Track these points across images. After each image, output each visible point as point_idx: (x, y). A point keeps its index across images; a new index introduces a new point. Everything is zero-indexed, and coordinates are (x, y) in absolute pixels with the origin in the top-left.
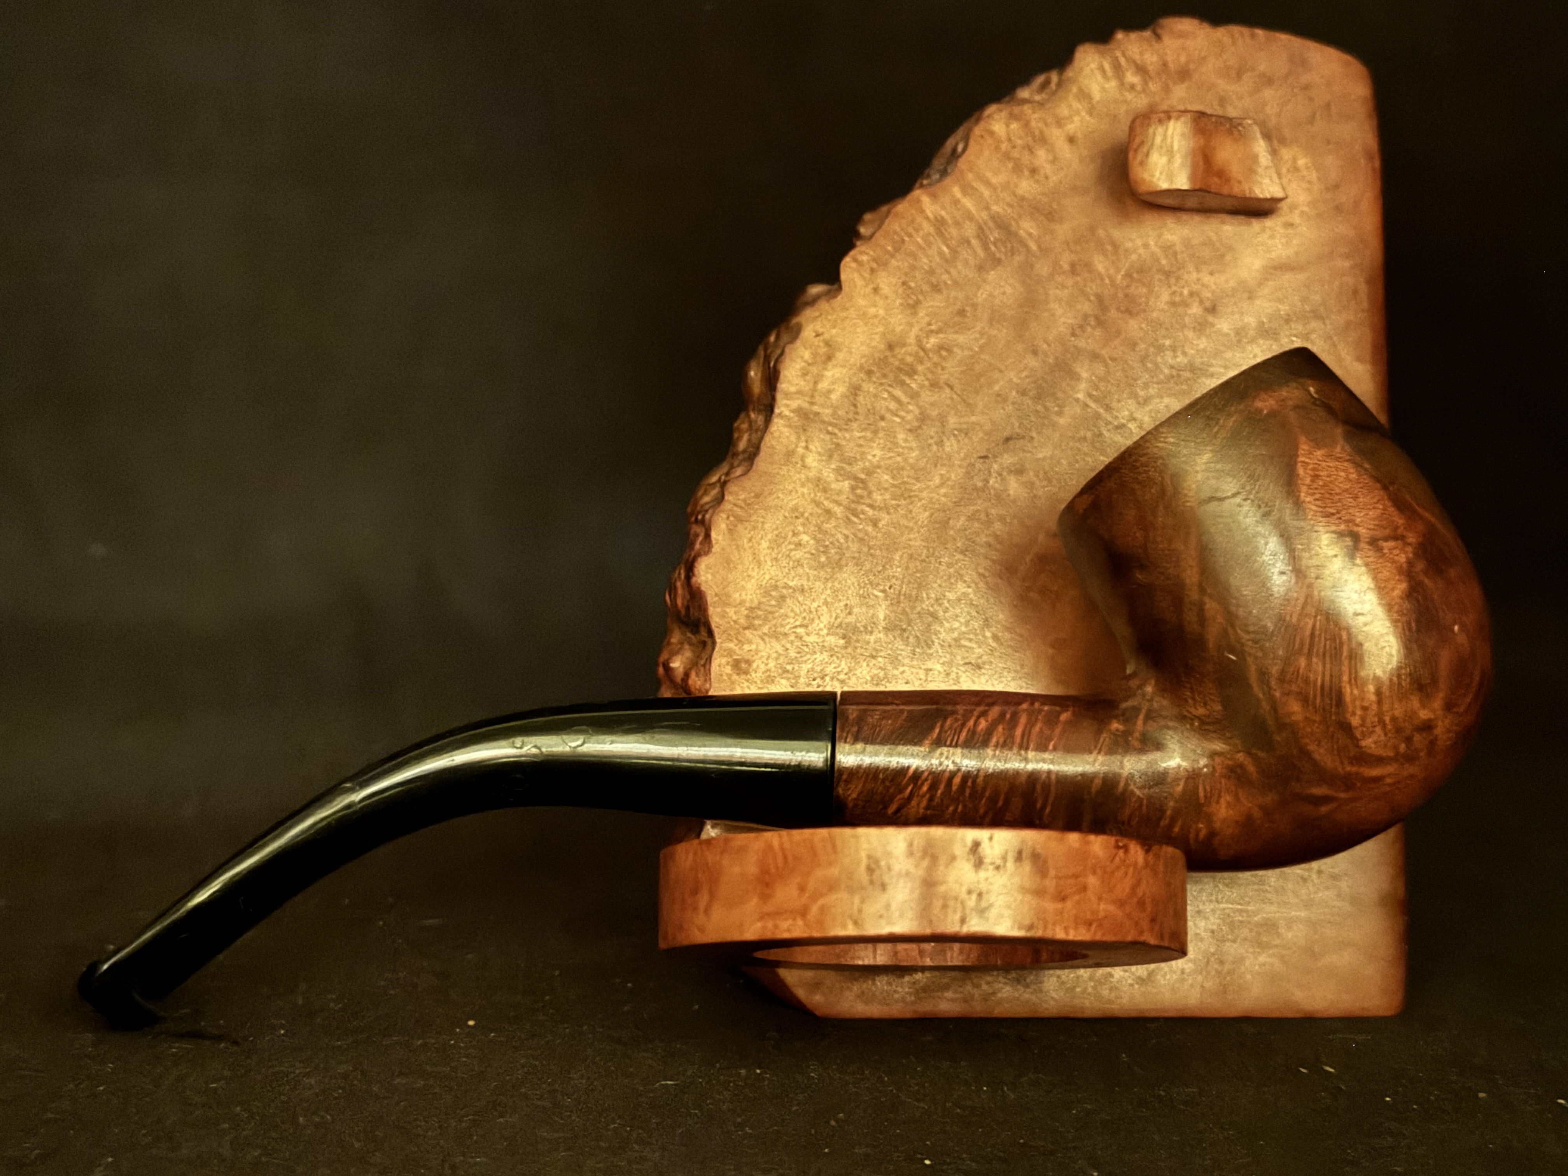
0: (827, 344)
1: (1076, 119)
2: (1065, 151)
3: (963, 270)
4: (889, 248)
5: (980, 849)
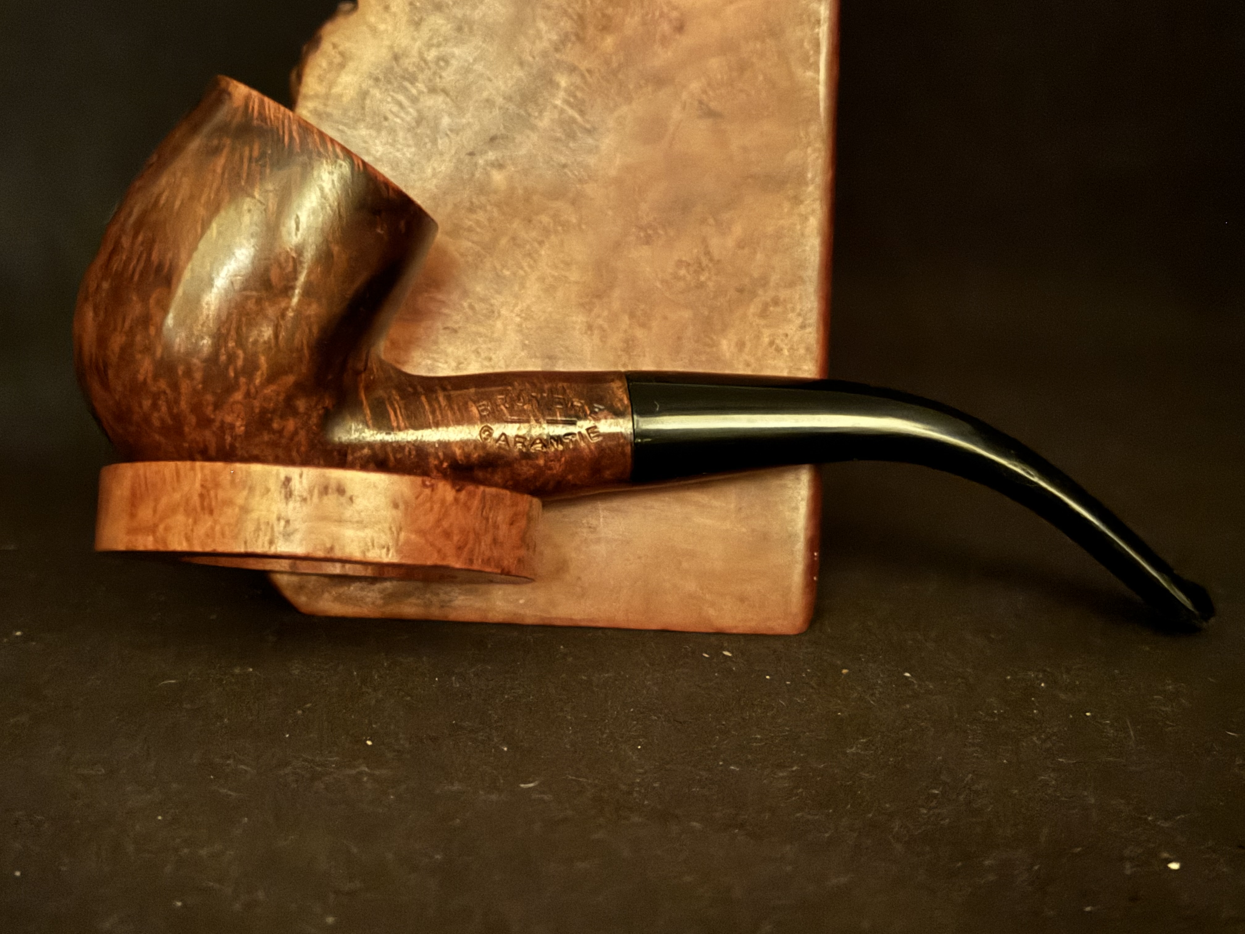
0: (342, 54)
5: (292, 484)
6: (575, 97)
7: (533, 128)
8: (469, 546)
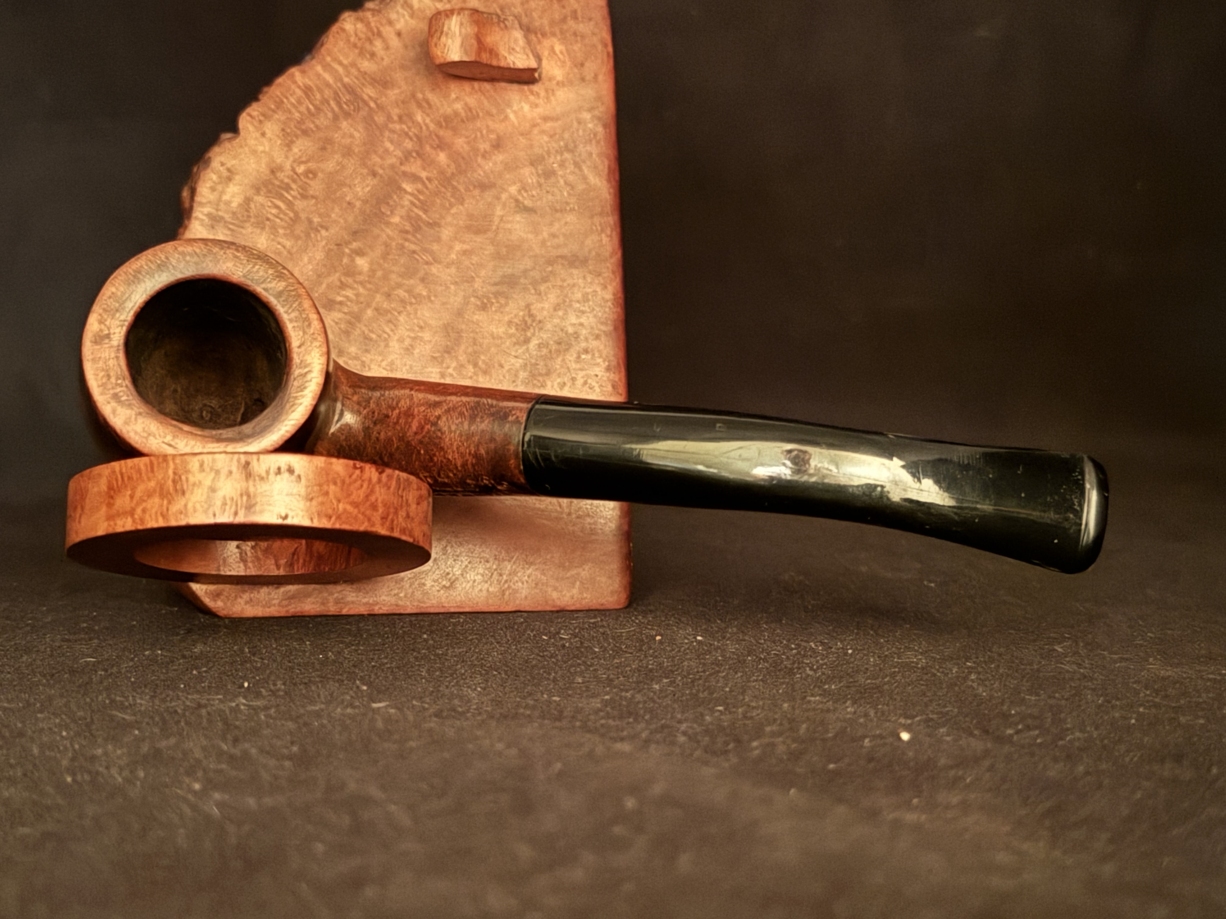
0: (229, 170)
1: (402, 20)
2: (395, 42)
3: (323, 121)
4: (273, 107)
5: (250, 466)
6: (419, 200)
7: (388, 224)
8: (390, 517)
